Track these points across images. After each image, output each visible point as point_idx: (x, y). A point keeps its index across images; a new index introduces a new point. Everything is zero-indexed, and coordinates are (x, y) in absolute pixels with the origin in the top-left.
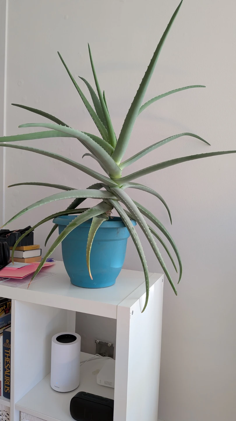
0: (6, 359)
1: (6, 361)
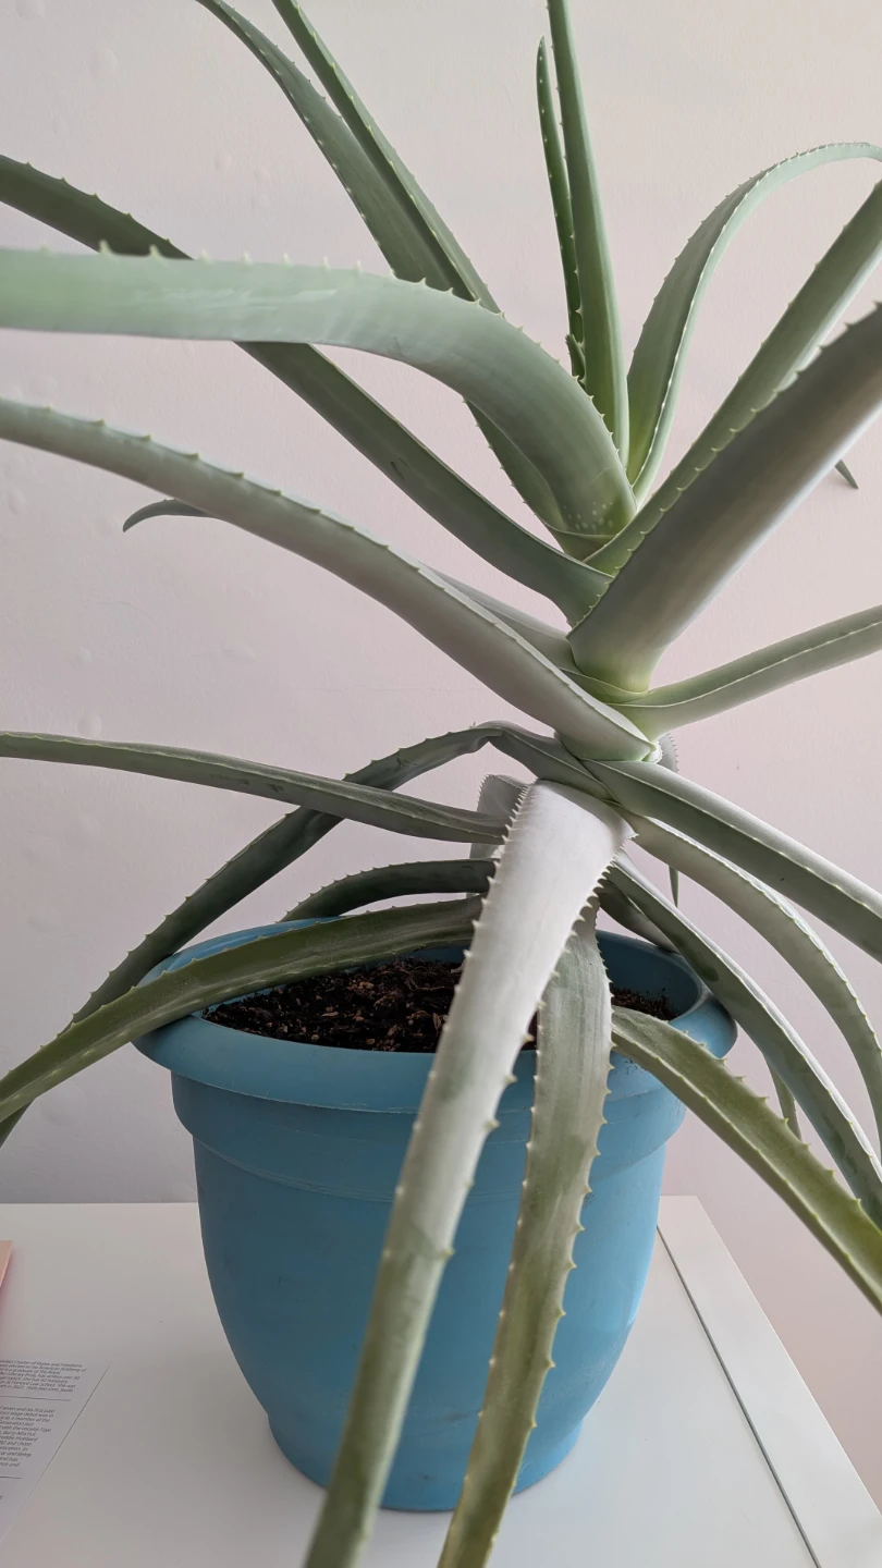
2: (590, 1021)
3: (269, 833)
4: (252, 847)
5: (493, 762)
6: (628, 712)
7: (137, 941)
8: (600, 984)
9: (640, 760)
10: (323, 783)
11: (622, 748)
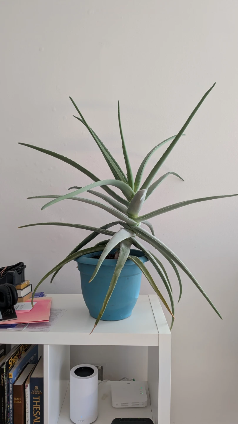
0: (34, 407)
1: (35, 408)
2: (125, 255)
3: (90, 235)
4: (88, 237)
5: (119, 226)
6: (135, 220)
7: (73, 250)
8: (128, 252)
9: (137, 226)
10: (97, 229)
11: (134, 225)
